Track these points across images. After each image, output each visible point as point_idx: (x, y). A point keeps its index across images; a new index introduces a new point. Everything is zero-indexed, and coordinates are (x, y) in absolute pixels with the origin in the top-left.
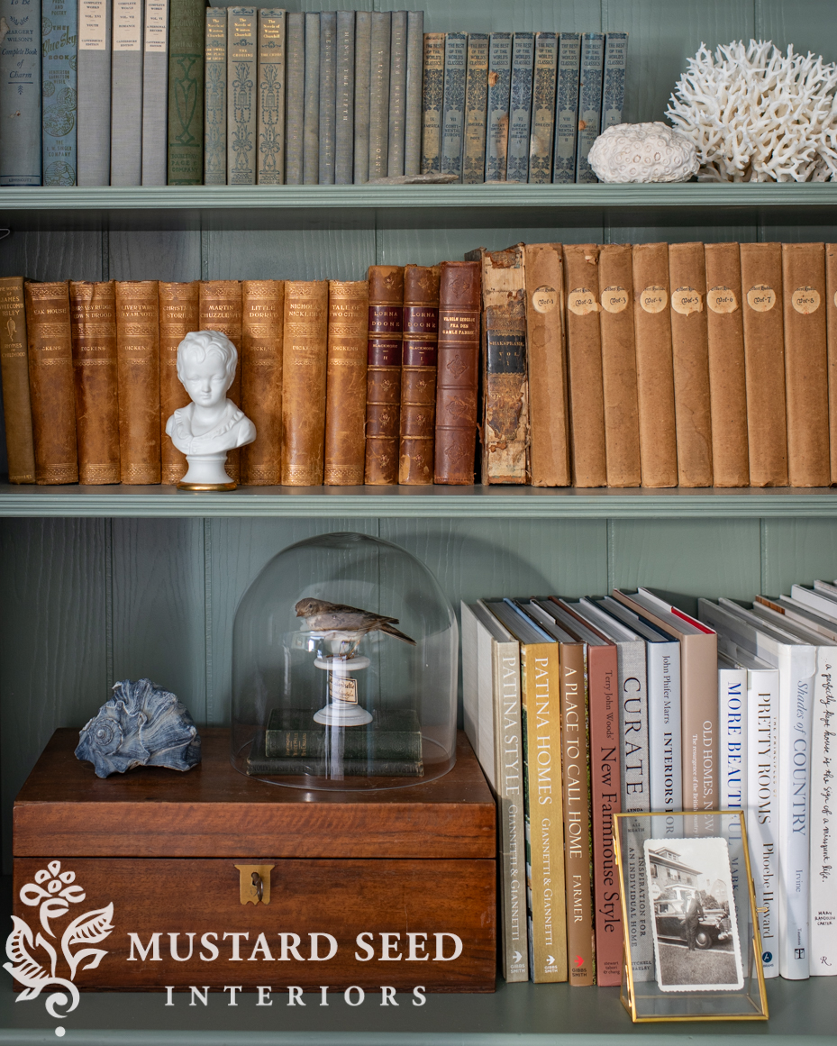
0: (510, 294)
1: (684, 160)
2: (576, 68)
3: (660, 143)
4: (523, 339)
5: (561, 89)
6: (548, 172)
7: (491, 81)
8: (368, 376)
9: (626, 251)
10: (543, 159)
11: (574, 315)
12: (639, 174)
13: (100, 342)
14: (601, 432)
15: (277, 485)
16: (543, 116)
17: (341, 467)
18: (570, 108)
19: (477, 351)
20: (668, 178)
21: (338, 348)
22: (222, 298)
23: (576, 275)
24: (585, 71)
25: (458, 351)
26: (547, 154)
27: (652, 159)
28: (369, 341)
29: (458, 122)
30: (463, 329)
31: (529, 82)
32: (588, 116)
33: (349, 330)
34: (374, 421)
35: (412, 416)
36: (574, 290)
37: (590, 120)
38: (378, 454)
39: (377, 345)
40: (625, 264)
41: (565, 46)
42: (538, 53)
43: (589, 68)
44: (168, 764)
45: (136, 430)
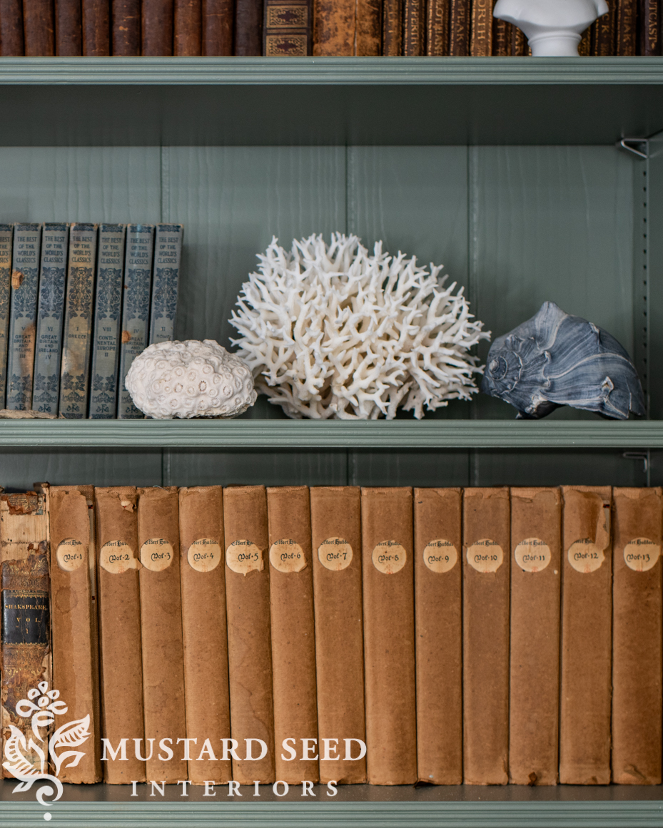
0: (31, 547)
1: (236, 390)
2: (119, 267)
3: (206, 370)
4: (46, 602)
5: (100, 293)
6: (83, 394)
7: (15, 283)
9: (171, 496)
10: (78, 377)
11: (107, 573)
12: (181, 407)
14: (138, 717)
16: (78, 325)
18: (111, 316)
20: (216, 412)
23: (110, 524)
24: (130, 270)
26: (82, 372)
27: (197, 389)
31: (61, 283)
32: (133, 325)
36: (107, 543)
37: (135, 331)
40: (170, 512)
41: (106, 240)
42: (72, 248)
43: (135, 266)
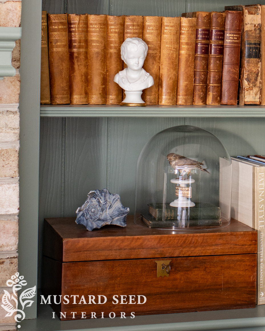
0: (255, 25)
4: (259, 44)
8: (195, 58)
13: (82, 41)
15: (157, 103)
17: (184, 97)
19: (240, 49)
21: (184, 46)
22: (135, 24)
25: (233, 49)
28: (196, 44)
30: (235, 40)
33: (189, 38)
34: (197, 78)
35: (212, 76)
38: (199, 92)
39: (199, 46)
44: (118, 224)
45: (96, 81)
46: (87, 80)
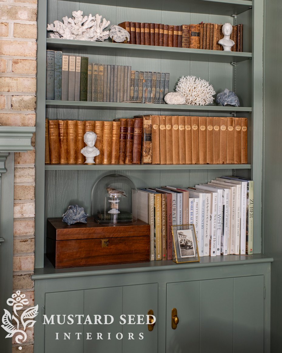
0: (149, 125)
2: (160, 80)
4: (151, 134)
5: (157, 84)
7: (144, 81)
8: (120, 141)
9: (171, 117)
10: (153, 98)
11: (161, 130)
12: (175, 103)
13: (65, 133)
14: (166, 153)
15: (101, 163)
17: (115, 160)
18: (159, 88)
19: (141, 137)
20: (180, 104)
21: (114, 136)
22: (90, 125)
23: (162, 122)
25: (138, 136)
28: (120, 134)
29: (137, 90)
30: (139, 132)
31: (151, 82)
32: (162, 89)
33: (117, 131)
34: (121, 151)
35: (128, 150)
36: (161, 125)
38: (122, 157)
39: (122, 135)
40: (170, 120)
41: (158, 75)
42: (153, 76)
43: (162, 80)
44: (83, 222)
45: (72, 152)
46: (68, 152)
